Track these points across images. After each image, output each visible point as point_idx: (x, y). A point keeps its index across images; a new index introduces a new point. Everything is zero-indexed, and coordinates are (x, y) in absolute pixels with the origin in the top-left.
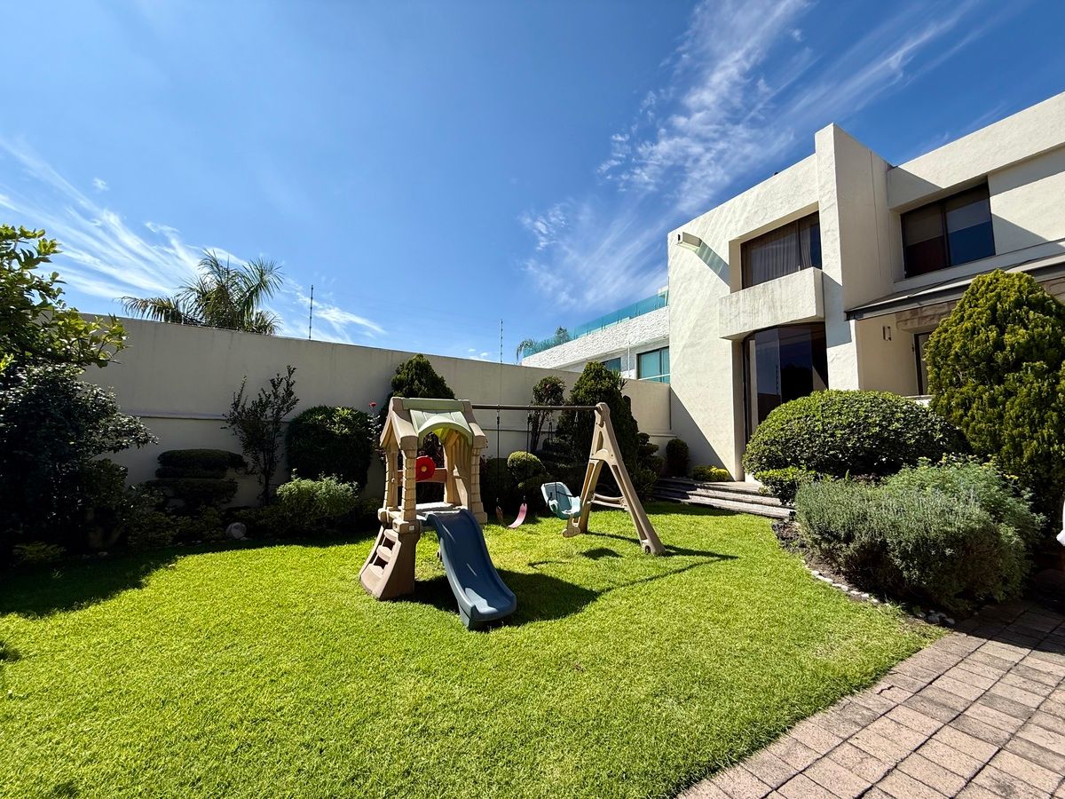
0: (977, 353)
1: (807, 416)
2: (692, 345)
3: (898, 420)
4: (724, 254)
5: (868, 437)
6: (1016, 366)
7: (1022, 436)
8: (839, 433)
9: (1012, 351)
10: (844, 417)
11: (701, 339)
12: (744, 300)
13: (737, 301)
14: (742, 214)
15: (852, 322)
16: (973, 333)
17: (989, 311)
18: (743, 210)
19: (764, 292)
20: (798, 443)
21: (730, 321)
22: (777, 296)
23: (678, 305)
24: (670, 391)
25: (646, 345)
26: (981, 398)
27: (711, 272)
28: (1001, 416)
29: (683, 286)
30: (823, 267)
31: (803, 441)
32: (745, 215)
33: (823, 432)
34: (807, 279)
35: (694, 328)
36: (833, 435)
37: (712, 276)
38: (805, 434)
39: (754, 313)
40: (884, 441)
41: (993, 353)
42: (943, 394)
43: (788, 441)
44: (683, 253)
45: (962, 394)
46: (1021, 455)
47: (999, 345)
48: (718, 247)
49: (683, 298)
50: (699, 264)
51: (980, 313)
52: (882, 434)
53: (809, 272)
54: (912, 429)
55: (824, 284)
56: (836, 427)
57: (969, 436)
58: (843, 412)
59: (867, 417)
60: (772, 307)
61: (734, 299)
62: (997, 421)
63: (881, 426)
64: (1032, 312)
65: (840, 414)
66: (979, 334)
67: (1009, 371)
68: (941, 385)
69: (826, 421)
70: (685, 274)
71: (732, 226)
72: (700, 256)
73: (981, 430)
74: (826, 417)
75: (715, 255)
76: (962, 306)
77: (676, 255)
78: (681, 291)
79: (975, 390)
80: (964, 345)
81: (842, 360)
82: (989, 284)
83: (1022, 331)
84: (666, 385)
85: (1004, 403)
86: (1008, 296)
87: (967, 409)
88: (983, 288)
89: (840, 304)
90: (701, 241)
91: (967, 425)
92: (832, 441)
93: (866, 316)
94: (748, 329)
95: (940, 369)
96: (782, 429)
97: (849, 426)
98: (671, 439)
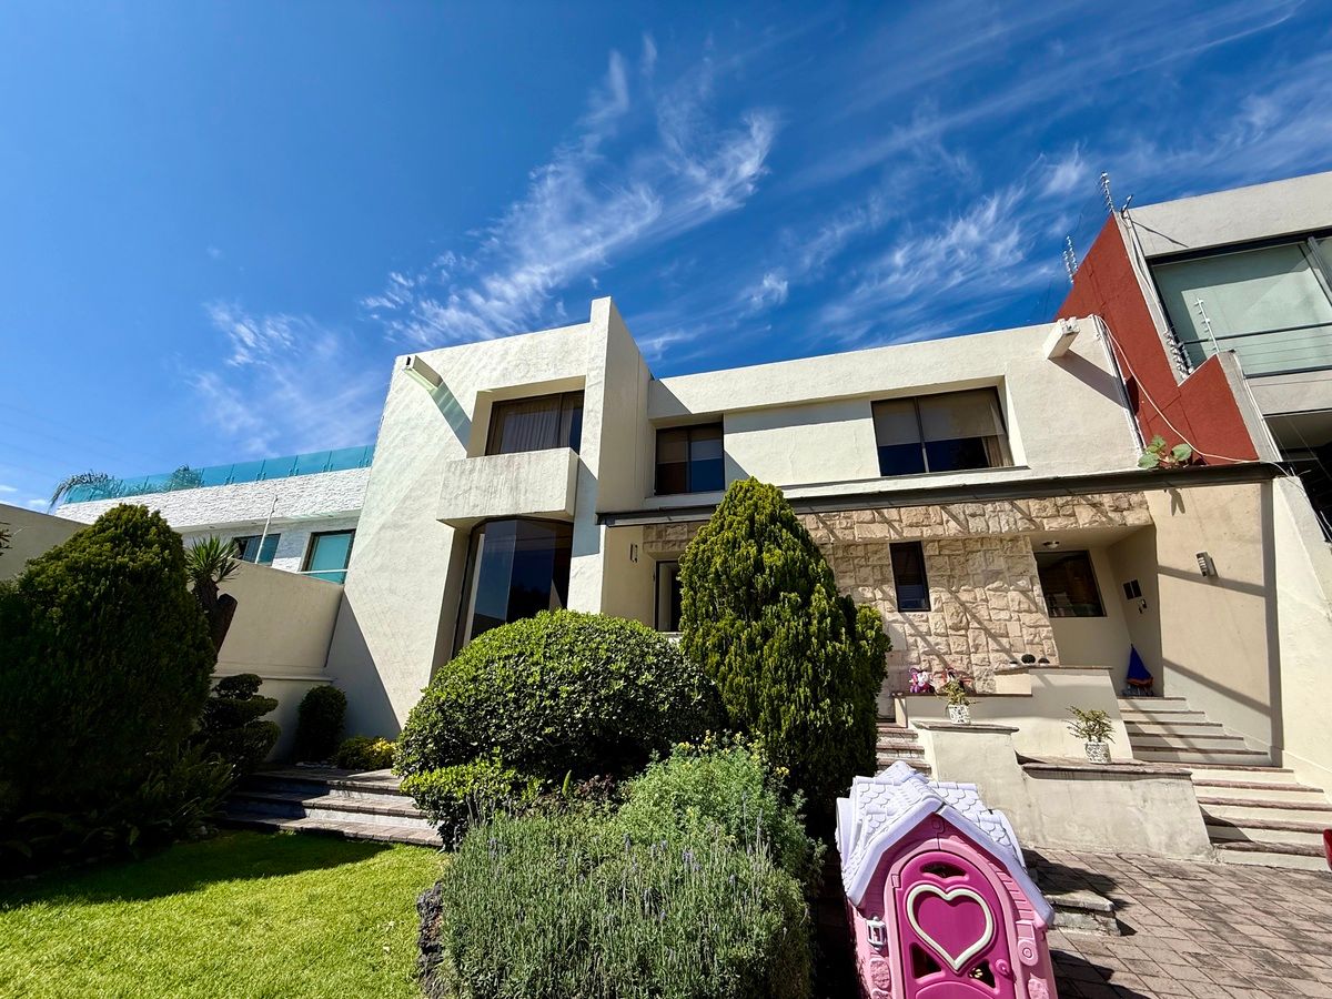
0: (739, 572)
1: (520, 654)
2: (396, 526)
3: (649, 668)
4: (468, 407)
5: (607, 699)
6: (772, 597)
7: (780, 697)
8: (565, 689)
9: (770, 575)
10: (576, 660)
11: (412, 518)
12: (481, 471)
13: (472, 471)
14: (499, 363)
15: (603, 527)
16: (734, 547)
17: (747, 522)
18: (503, 357)
19: (508, 466)
20: (494, 710)
21: (456, 498)
22: (523, 475)
23: (387, 461)
24: (342, 597)
25: (330, 519)
26: (739, 638)
27: (447, 425)
28: (759, 667)
29: (402, 435)
30: (581, 452)
31: (506, 704)
32: (504, 365)
33: (539, 688)
34: (561, 461)
35: (404, 501)
36: (554, 695)
37: (445, 430)
38: (511, 691)
39: (490, 491)
40: (629, 705)
41: (753, 576)
42: (697, 630)
43: (478, 703)
44: (412, 389)
45: (718, 630)
46: (779, 727)
47: (759, 566)
48: (462, 396)
49: (398, 452)
50: (433, 411)
51: (739, 522)
52: (627, 694)
53: (564, 453)
54: (665, 685)
55: (578, 471)
56: (562, 677)
57: (726, 696)
58: (576, 649)
59: (609, 660)
60: (514, 489)
61: (468, 467)
62: (755, 674)
63: (627, 678)
64: (784, 530)
65: (571, 653)
66: (739, 548)
67: (766, 602)
68: (696, 615)
69: (550, 665)
70: (408, 420)
71: (485, 374)
72: (436, 399)
73: (739, 686)
74: (551, 658)
75: (456, 403)
76: (722, 512)
77: (402, 389)
78: (396, 442)
79: (732, 627)
80: (725, 561)
81: (587, 575)
82: (747, 491)
83: (778, 551)
84: (338, 587)
85: (761, 649)
86: (764, 508)
87: (724, 653)
88: (741, 495)
89: (594, 503)
90: (441, 380)
91: (724, 679)
92: (551, 707)
93: (618, 522)
94: (478, 513)
95: (696, 593)
96: (474, 679)
97: (581, 677)
98: (315, 686)
